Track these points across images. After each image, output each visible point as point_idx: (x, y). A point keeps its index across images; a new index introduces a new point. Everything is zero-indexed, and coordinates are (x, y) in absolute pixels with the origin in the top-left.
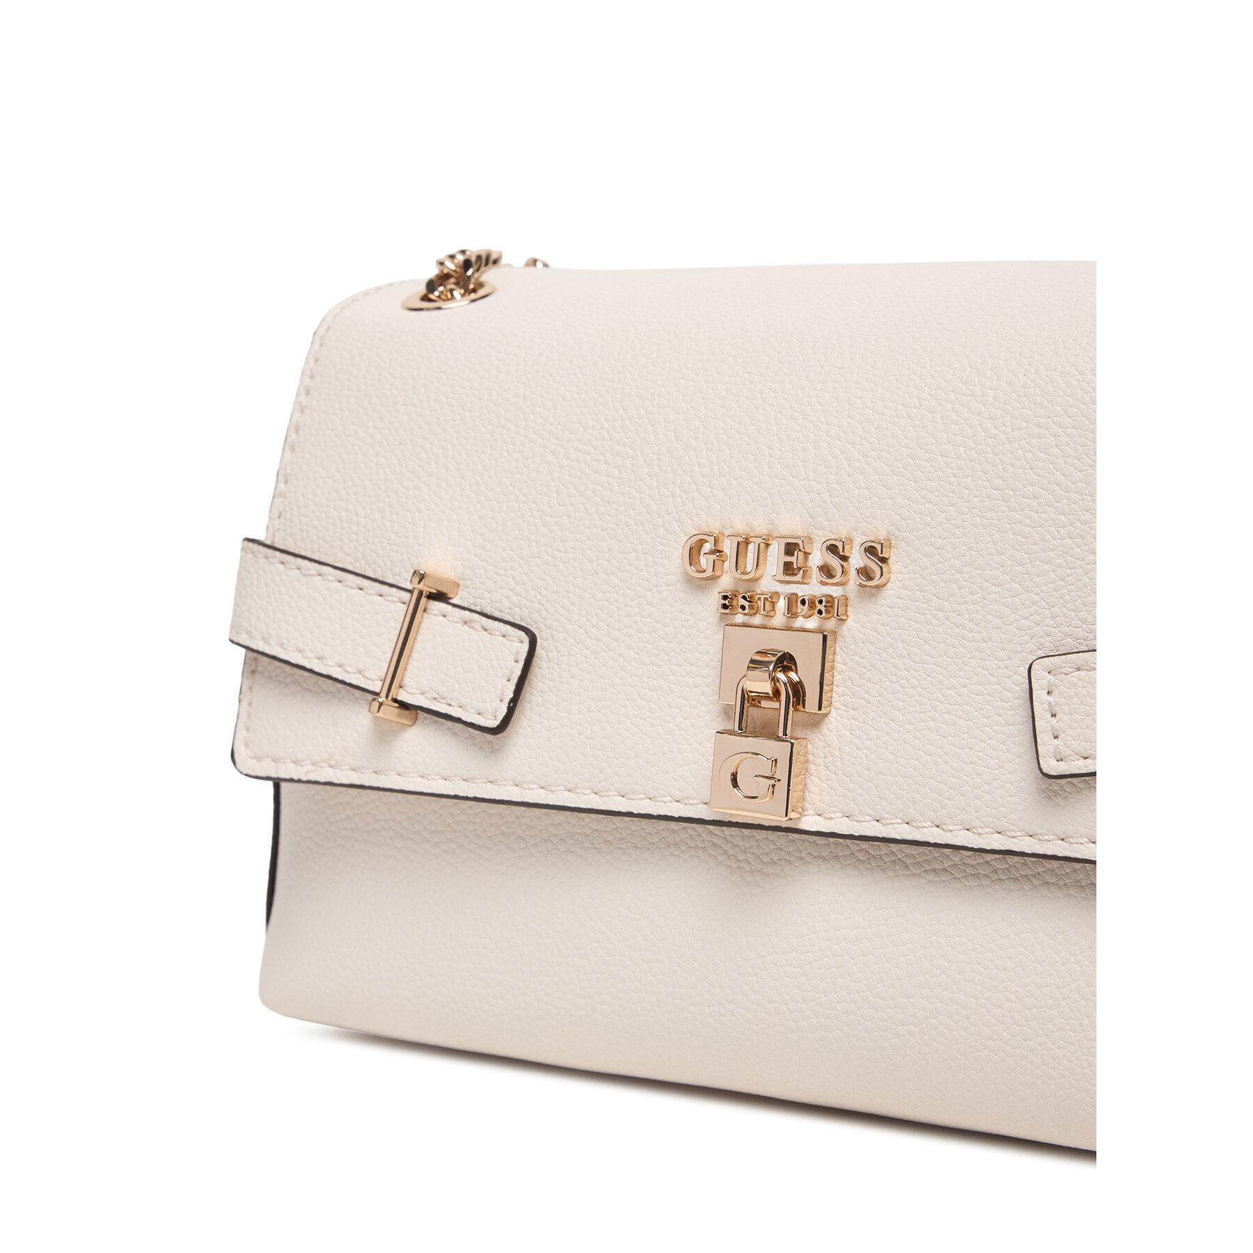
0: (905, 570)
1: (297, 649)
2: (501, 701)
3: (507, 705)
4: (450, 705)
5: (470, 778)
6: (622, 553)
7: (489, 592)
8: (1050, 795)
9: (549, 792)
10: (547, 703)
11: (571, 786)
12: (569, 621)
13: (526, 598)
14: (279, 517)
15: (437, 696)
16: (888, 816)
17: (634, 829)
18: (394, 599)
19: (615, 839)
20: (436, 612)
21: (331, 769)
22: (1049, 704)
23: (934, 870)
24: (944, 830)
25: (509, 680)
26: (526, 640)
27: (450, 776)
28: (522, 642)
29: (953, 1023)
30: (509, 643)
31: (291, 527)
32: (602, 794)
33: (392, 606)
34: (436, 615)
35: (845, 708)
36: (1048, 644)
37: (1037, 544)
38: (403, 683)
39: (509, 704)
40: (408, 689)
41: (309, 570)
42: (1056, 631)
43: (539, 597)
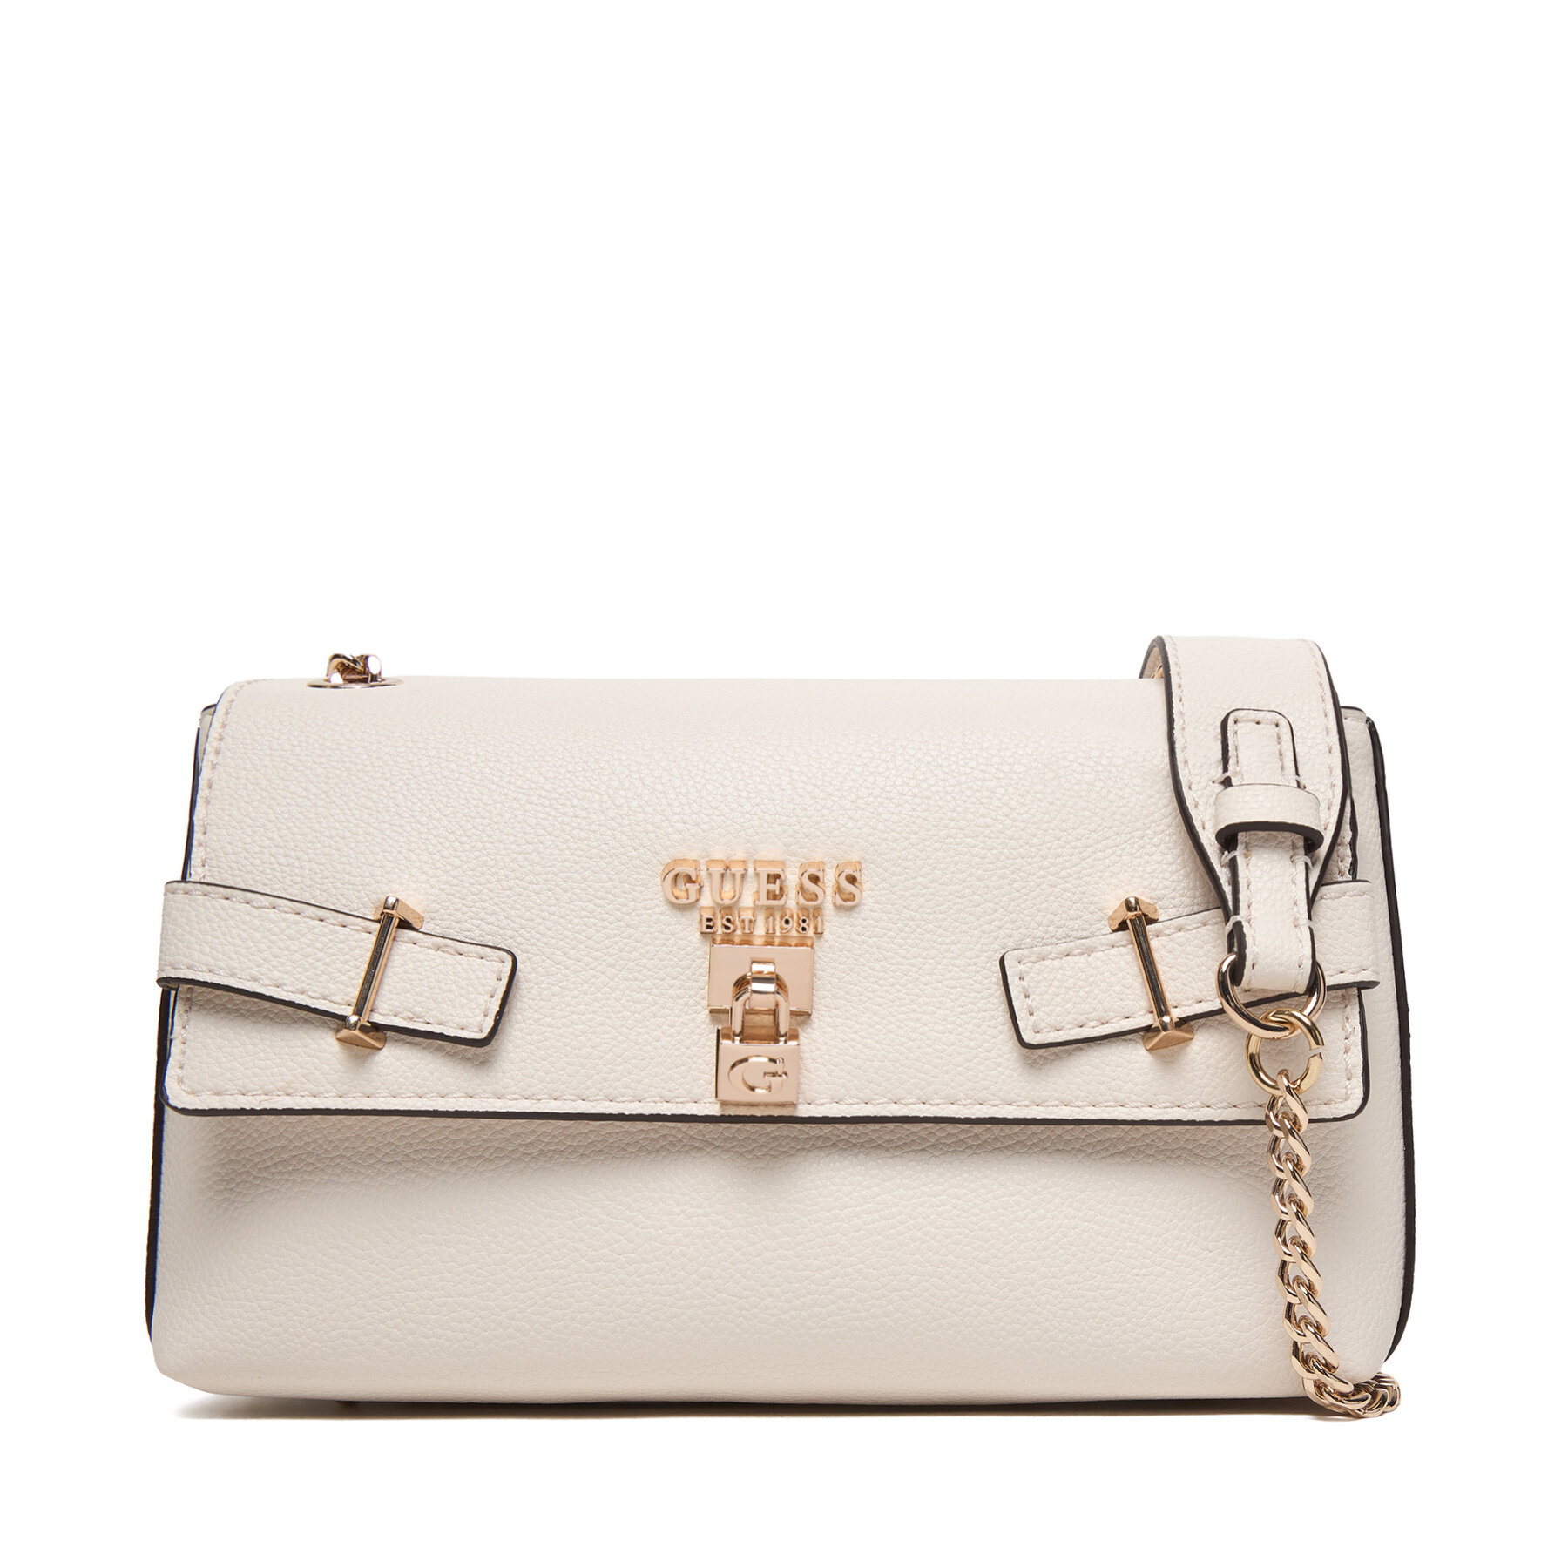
0: (876, 888)
1: (252, 978)
2: (486, 1015)
3: (493, 1018)
4: (428, 1023)
5: (448, 1094)
6: (598, 883)
7: (458, 923)
8: (1032, 1065)
9: (535, 1101)
10: (528, 1019)
11: (556, 1094)
12: (546, 944)
13: (498, 926)
14: (204, 866)
15: (411, 1015)
16: (876, 1097)
17: (611, 1141)
18: (359, 928)
19: (592, 1152)
20: (406, 939)
21: (288, 1097)
22: (1024, 988)
23: (913, 1151)
24: (931, 1104)
25: (492, 997)
26: (509, 959)
27: (427, 1093)
28: (503, 962)
29: (944, 1284)
30: (488, 963)
31: (219, 872)
32: (591, 1099)
33: (357, 936)
34: (406, 942)
35: (826, 1009)
36: (1010, 944)
37: (994, 863)
38: (374, 1007)
39: (496, 1017)
40: (380, 1011)
41: (261, 902)
42: (1016, 933)
43: (512, 925)
